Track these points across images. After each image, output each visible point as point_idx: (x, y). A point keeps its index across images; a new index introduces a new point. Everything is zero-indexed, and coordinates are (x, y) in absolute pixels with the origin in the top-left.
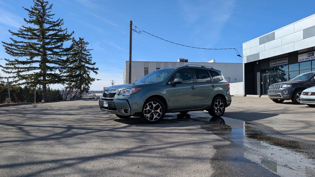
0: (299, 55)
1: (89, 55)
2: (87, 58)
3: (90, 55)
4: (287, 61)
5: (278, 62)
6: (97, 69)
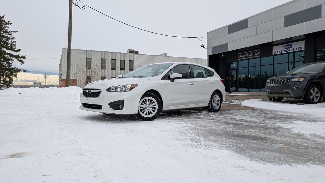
0: (273, 47)
1: (11, 39)
2: (9, 42)
3: (13, 38)
4: (259, 54)
5: (247, 55)
6: (24, 57)
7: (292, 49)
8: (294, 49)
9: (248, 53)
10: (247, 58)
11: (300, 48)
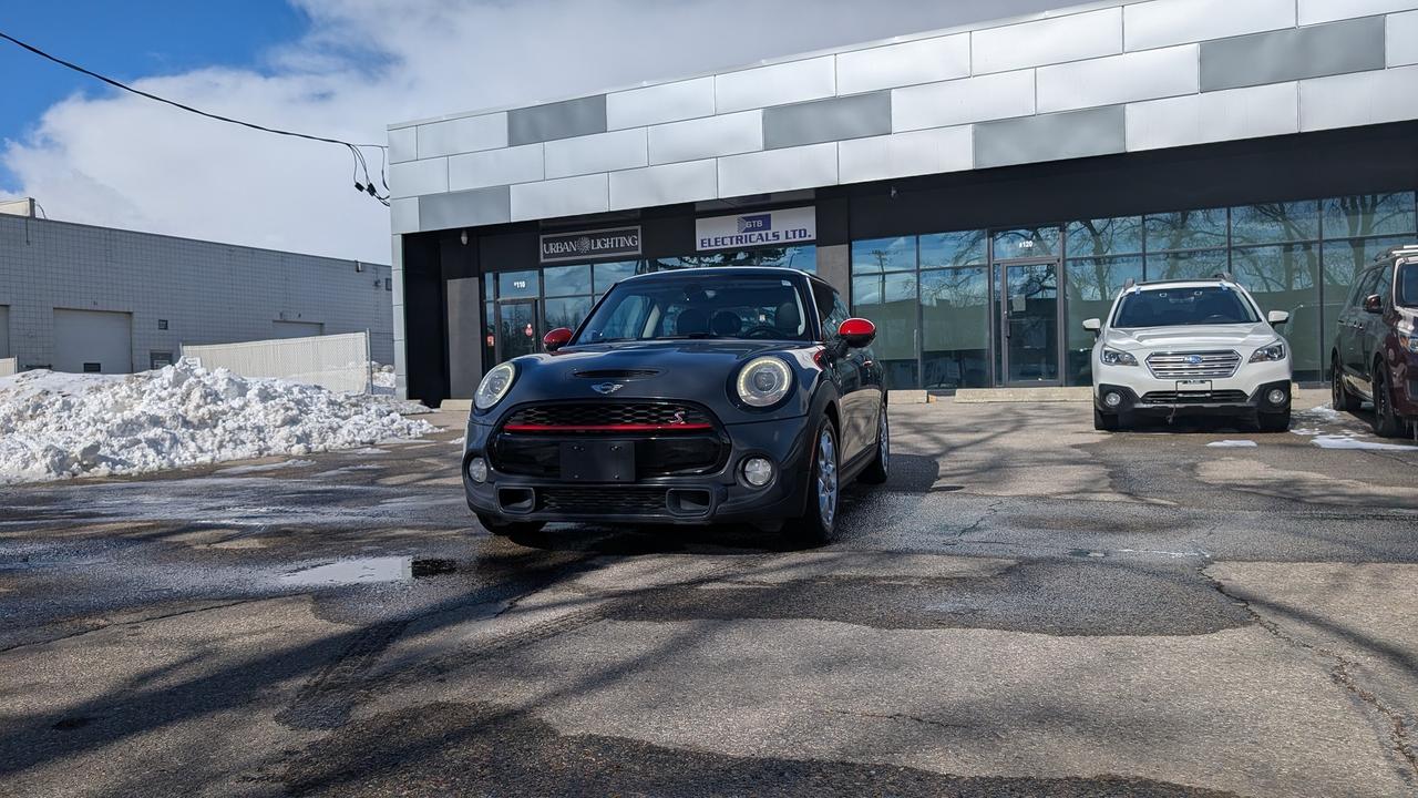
0: (698, 220)
4: (639, 243)
5: (586, 244)
7: (770, 233)
8: (776, 236)
9: (590, 237)
10: (586, 257)
11: (797, 233)
